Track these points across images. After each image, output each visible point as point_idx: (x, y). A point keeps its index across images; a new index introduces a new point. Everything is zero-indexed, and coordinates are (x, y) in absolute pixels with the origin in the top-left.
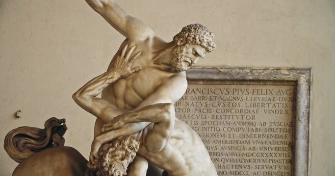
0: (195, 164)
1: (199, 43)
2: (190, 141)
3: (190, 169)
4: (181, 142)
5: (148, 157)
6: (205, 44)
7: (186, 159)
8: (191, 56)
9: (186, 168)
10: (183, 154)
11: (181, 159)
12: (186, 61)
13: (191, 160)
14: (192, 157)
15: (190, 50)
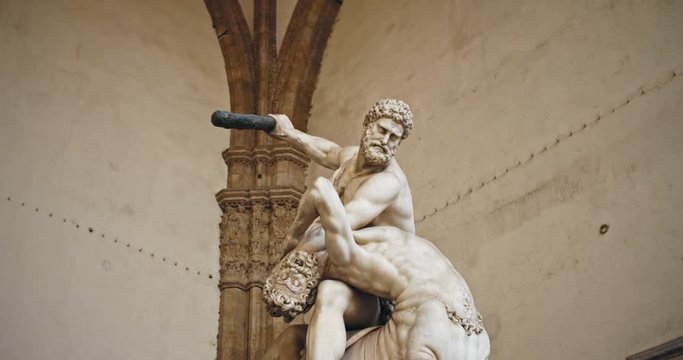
0: (414, 272)
1: (380, 114)
2: (400, 242)
3: (409, 278)
4: (384, 245)
5: (343, 278)
6: (387, 112)
7: (398, 266)
8: (379, 135)
9: (402, 279)
10: (390, 260)
11: (388, 267)
12: (375, 145)
13: (406, 266)
14: (406, 261)
15: (375, 129)
